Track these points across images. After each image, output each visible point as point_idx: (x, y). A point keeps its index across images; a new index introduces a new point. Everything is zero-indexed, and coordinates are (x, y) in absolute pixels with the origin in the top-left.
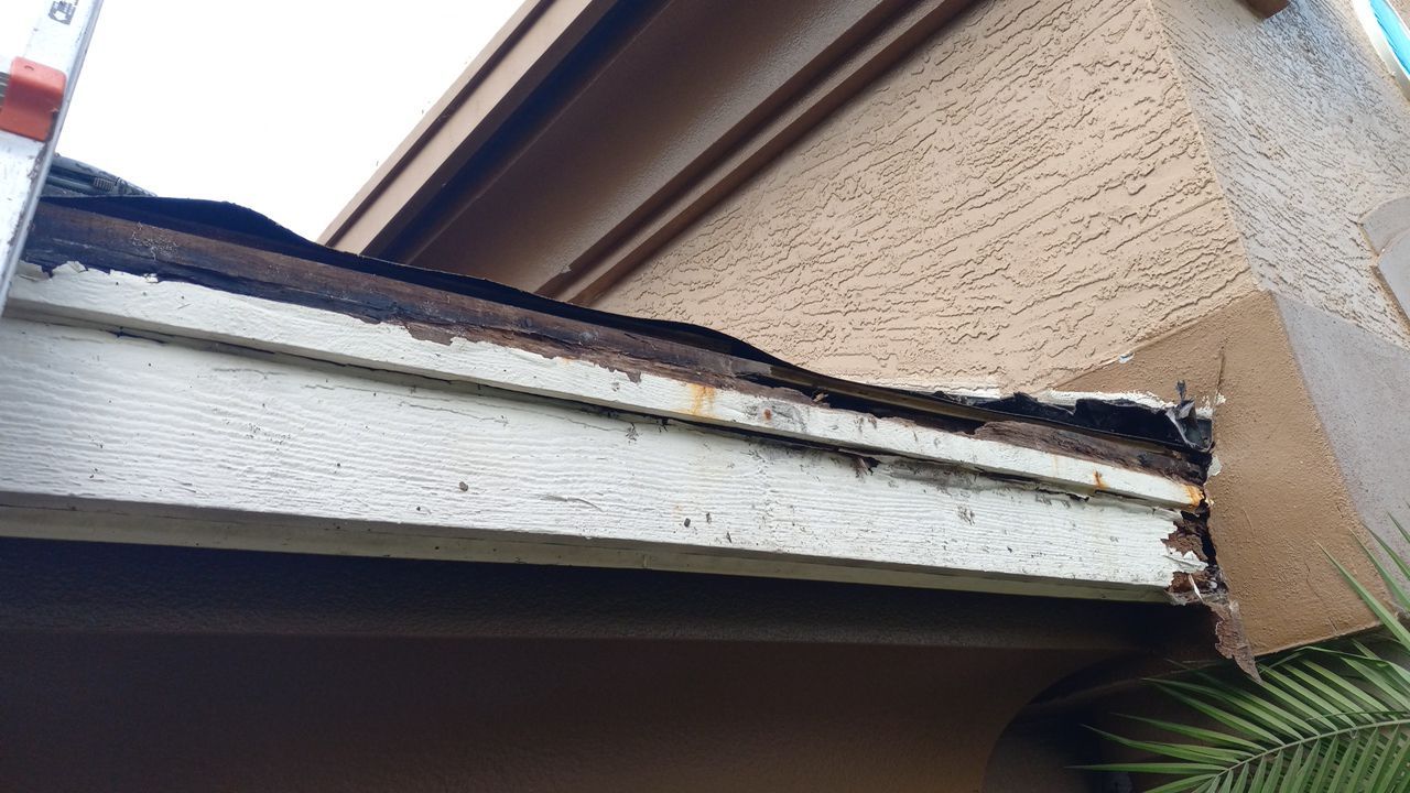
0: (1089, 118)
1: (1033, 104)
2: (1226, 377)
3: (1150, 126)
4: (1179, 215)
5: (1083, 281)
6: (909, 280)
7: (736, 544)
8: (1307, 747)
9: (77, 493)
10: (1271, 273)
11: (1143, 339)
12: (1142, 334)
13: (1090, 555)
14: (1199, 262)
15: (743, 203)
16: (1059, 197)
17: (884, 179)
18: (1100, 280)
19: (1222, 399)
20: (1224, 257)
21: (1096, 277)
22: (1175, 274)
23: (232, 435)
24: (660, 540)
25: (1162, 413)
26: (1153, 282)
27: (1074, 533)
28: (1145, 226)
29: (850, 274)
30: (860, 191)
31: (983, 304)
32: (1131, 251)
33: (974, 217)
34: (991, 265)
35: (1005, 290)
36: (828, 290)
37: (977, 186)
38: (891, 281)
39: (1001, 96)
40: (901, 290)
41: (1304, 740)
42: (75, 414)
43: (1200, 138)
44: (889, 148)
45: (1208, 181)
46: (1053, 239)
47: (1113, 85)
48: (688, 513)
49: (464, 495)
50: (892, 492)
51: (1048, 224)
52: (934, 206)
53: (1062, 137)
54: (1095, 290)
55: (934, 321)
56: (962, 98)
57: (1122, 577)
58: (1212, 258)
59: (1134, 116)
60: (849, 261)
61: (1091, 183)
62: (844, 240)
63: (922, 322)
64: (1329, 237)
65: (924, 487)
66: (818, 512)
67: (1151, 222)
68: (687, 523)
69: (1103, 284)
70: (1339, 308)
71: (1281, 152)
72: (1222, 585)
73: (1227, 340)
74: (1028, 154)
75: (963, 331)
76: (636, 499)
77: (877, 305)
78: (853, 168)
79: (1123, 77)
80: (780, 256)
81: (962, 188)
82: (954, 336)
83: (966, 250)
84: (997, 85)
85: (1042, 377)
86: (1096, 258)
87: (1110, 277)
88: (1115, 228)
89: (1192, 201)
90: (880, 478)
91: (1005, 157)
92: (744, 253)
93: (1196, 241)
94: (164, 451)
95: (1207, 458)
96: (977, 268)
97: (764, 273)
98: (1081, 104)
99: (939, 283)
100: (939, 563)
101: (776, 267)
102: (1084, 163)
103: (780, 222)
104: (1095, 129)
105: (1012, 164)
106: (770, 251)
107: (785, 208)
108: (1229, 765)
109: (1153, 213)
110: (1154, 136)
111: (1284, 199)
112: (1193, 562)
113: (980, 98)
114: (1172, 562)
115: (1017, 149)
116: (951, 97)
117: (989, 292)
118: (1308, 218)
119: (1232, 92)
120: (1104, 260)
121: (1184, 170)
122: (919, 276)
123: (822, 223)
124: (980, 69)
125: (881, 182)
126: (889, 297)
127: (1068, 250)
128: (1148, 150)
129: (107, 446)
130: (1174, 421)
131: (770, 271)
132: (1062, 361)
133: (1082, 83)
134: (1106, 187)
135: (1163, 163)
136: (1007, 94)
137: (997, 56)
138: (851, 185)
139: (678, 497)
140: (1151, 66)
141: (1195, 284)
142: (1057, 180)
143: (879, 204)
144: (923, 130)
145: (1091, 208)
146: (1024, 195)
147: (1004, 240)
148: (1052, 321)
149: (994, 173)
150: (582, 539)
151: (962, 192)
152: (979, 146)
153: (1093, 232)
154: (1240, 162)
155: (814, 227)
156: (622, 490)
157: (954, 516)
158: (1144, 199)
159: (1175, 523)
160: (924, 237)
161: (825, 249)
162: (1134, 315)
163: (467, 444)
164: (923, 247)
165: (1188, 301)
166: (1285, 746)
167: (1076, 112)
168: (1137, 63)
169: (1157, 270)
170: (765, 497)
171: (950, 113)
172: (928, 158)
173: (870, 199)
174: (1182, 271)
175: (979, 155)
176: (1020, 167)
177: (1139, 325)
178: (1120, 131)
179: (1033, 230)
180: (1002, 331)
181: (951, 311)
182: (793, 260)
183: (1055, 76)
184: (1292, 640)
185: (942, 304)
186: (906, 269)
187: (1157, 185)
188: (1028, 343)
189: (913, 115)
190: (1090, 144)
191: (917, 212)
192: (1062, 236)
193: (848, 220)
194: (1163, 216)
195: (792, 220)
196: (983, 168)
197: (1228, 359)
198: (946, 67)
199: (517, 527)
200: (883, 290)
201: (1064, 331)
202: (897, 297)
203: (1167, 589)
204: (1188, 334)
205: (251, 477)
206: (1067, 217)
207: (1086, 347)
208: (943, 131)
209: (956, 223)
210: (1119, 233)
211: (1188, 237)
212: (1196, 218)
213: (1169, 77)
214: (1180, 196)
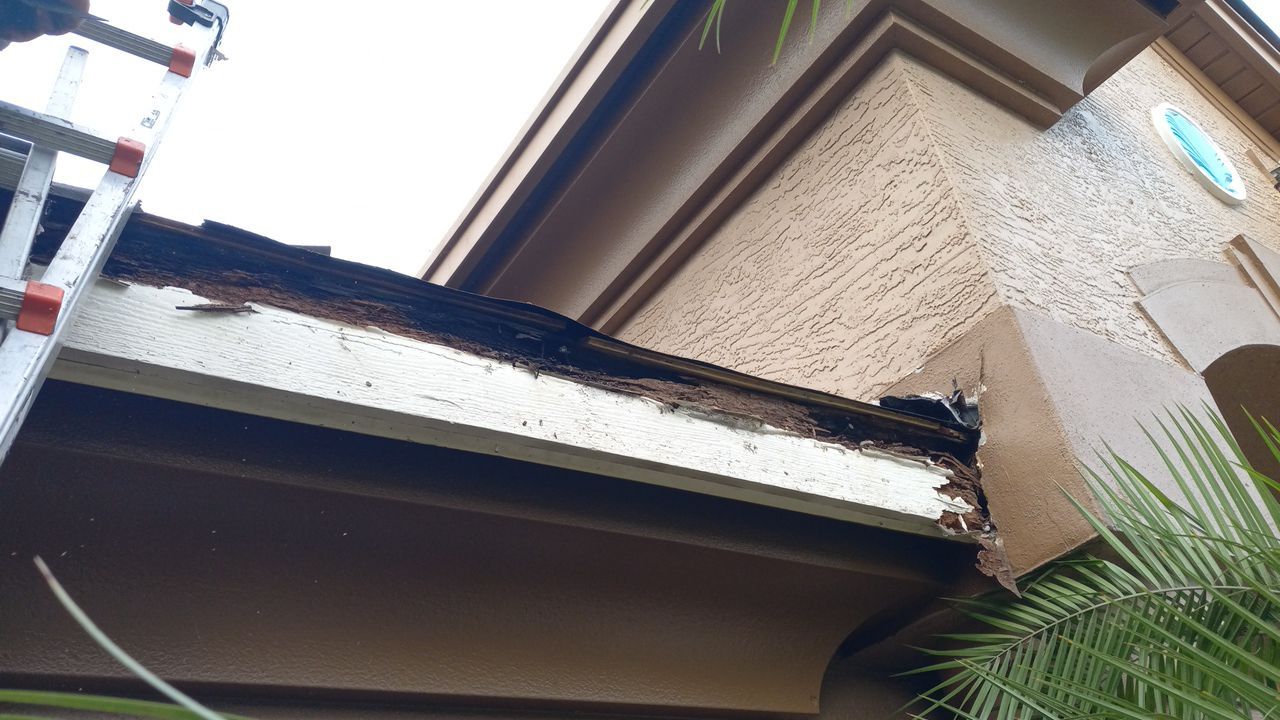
0: (888, 202)
1: (852, 197)
2: (986, 372)
3: (927, 202)
4: (950, 261)
5: (890, 319)
6: (777, 335)
7: (561, 440)
10: (1020, 297)
11: (931, 353)
12: (930, 350)
14: (964, 293)
15: (665, 297)
16: (871, 261)
17: (758, 265)
18: (900, 316)
19: (984, 389)
20: (980, 286)
21: (898, 314)
22: (949, 304)
24: (504, 431)
25: (939, 401)
26: (935, 312)
27: (846, 471)
28: (928, 272)
29: (738, 337)
30: (742, 276)
31: (825, 345)
32: (919, 291)
33: (816, 283)
34: (830, 315)
35: (839, 333)
36: (724, 351)
37: (818, 261)
38: (766, 337)
39: (831, 196)
40: (771, 343)
43: (959, 205)
44: (760, 243)
45: (966, 234)
46: (868, 292)
47: (902, 176)
48: (527, 417)
49: (370, 388)
50: (689, 425)
51: (863, 283)
52: (791, 280)
53: (871, 217)
54: (897, 323)
55: (794, 363)
56: (805, 200)
57: (892, 505)
58: (972, 287)
59: (917, 196)
60: (737, 328)
61: (892, 247)
62: (732, 313)
63: (788, 364)
65: (717, 426)
66: (626, 430)
67: (932, 268)
68: (525, 424)
69: (903, 318)
70: (1090, 326)
71: (1044, 218)
73: (983, 345)
74: (849, 233)
75: (814, 367)
76: (488, 406)
77: (756, 357)
78: (736, 261)
79: (908, 170)
80: (690, 331)
81: (808, 264)
82: (809, 371)
83: (813, 307)
84: (828, 188)
85: (866, 392)
86: (898, 300)
87: (908, 312)
88: (909, 277)
89: (958, 249)
90: (679, 416)
91: (835, 238)
92: (666, 333)
93: (961, 278)
95: (977, 434)
96: (821, 319)
97: (680, 346)
98: (882, 192)
99: (797, 334)
100: (723, 472)
101: (688, 340)
102: (886, 234)
103: (690, 307)
104: (892, 209)
105: (839, 242)
106: (683, 329)
107: (692, 297)
108: (996, 653)
109: (932, 262)
110: (930, 208)
112: (961, 505)
113: (818, 198)
114: (942, 504)
115: (842, 231)
116: (799, 201)
117: (827, 337)
120: (902, 301)
121: (950, 229)
122: (784, 331)
123: (718, 303)
124: (816, 178)
125: (755, 268)
126: (764, 350)
127: (879, 298)
128: (926, 218)
130: (947, 406)
131: (684, 343)
132: (880, 378)
133: (883, 177)
134: (901, 249)
135: (937, 225)
136: (834, 193)
137: (827, 167)
138: (736, 273)
139: (520, 408)
140: (925, 159)
141: (962, 308)
142: (869, 249)
143: (755, 283)
144: (781, 227)
145: (892, 265)
146: (848, 263)
147: (838, 297)
148: (870, 351)
149: (829, 250)
150: (446, 423)
151: (809, 266)
152: (818, 233)
153: (894, 283)
154: (997, 222)
155: (712, 307)
156: (479, 399)
157: (740, 447)
158: (926, 253)
159: (947, 478)
160: (785, 303)
161: (721, 321)
162: (925, 337)
163: (373, 362)
164: (785, 310)
165: (959, 321)
167: (879, 199)
168: (916, 158)
169: (938, 302)
170: (586, 417)
171: (799, 212)
172: (785, 247)
173: (748, 280)
174: (954, 300)
175: (818, 239)
176: (846, 243)
177: (927, 344)
178: (908, 207)
179: (855, 287)
180: (839, 363)
181: (806, 353)
182: (700, 332)
183: (865, 175)
185: (800, 349)
186: (774, 328)
187: (934, 243)
188: (856, 369)
189: (775, 217)
190: (889, 220)
191: (780, 285)
192: (874, 288)
193: (736, 297)
194: (939, 263)
195: (697, 304)
196: (821, 248)
197: (986, 359)
198: (795, 180)
199: (402, 410)
200: (760, 346)
201: (879, 357)
202: (769, 349)
203: (937, 521)
204: (958, 345)
206: (878, 274)
207: (894, 366)
208: (794, 225)
209: (806, 290)
210: (911, 280)
211: (956, 276)
212: (960, 262)
213: (937, 165)
214: (949, 247)
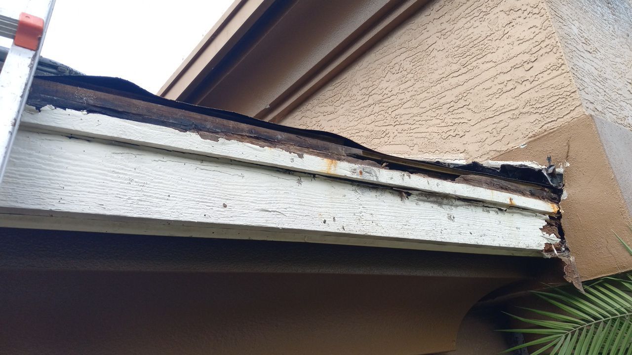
0: (507, 35)
1: (481, 29)
2: (570, 154)
3: (535, 39)
4: (549, 80)
5: (504, 111)
6: (424, 110)
7: (347, 231)
8: (605, 322)
9: (53, 209)
10: (591, 106)
11: (532, 137)
12: (531, 135)
13: (507, 235)
14: (558, 102)
15: (347, 76)
16: (493, 72)
17: (412, 64)
18: (511, 110)
19: (568, 165)
20: (569, 99)
21: (510, 109)
22: (546, 107)
23: (121, 183)
24: (313, 229)
25: (540, 171)
26: (536, 111)
27: (500, 225)
28: (532, 85)
29: (397, 107)
30: (401, 69)
31: (456, 121)
32: (526, 96)
33: (454, 81)
34: (462, 103)
35: (468, 115)
36: (387, 115)
37: (455, 67)
38: (415, 111)
39: (466, 26)
40: (420, 115)
41: (604, 319)
42: (51, 173)
43: (559, 44)
44: (415, 50)
45: (563, 64)
46: (490, 92)
47: (518, 20)
48: (325, 217)
49: (225, 209)
50: (417, 207)
51: (487, 84)
52: (436, 76)
53: (494, 44)
54: (509, 114)
55: (435, 129)
56: (448, 27)
57: (522, 246)
58: (564, 99)
59: (528, 34)
60: (396, 102)
61: (507, 66)
62: (394, 92)
63: (430, 130)
64: (618, 90)
65: (432, 205)
66: (384, 217)
67: (535, 83)
68: (325, 222)
69: (513, 112)
70: (622, 122)
71: (596, 50)
72: (567, 249)
73: (570, 138)
74: (478, 52)
75: (449, 133)
76: (302, 211)
77: (409, 122)
78: (398, 60)
79: (523, 16)
80: (364, 100)
81: (448, 68)
82: (445, 136)
83: (450, 96)
84: (464, 20)
85: (485, 154)
86: (510, 100)
87: (516, 109)
88: (519, 86)
89: (555, 73)
90: (412, 201)
91: (468, 53)
92: (348, 98)
93: (556, 92)
94: (91, 190)
95: (561, 191)
96: (455, 104)
97: (357, 108)
98: (503, 29)
99: (438, 112)
100: (439, 239)
101: (363, 105)
102: (504, 56)
103: (365, 84)
104: (510, 41)
105: (471, 57)
106: (360, 98)
107: (367, 78)
108: (569, 330)
109: (536, 79)
110: (537, 43)
111: (597, 72)
112: (554, 239)
113: (457, 26)
114: (544, 239)
115: (473, 50)
116: (443, 26)
117: (459, 116)
118: (608, 81)
119: (574, 22)
120: (513, 101)
121: (552, 59)
122: (429, 108)
123: (384, 85)
124: (456, 13)
126: (414, 118)
127: (497, 96)
128: (534, 50)
129: (66, 188)
130: (545, 174)
131: (360, 106)
132: (494, 147)
133: (504, 19)
134: (515, 67)
135: (541, 56)
136: (469, 25)
137: (464, 7)
138: (397, 67)
139: (320, 210)
140: (536, 11)
141: (556, 111)
142: (492, 64)
143: (410, 76)
144: (430, 41)
145: (508, 77)
146: (476, 71)
147: (468, 92)
148: (489, 129)
149: (463, 61)
150: (278, 229)
151: (448, 70)
152: (456, 49)
153: (508, 88)
154: (577, 55)
155: (380, 86)
156: (295, 207)
157: (446, 218)
158: (532, 73)
159: (546, 221)
160: (431, 90)
161: (385, 96)
162: (527, 126)
163: (226, 186)
164: (430, 95)
165: (552, 119)
166: (595, 322)
167: (501, 33)
168: (529, 9)
169: (538, 105)
170: (360, 210)
171: (443, 34)
172: (433, 54)
173: (405, 73)
174: (550, 106)
175: (456, 53)
176: (475, 58)
177: (529, 130)
178: (521, 41)
179: (481, 87)
180: (467, 133)
181: (443, 124)
182: (371, 101)
183: (491, 16)
184: (599, 274)
185: (439, 121)
186: (422, 105)
187: (538, 66)
188: (479, 139)
189: (426, 35)
190: (507, 47)
191: (427, 79)
192: (494, 90)
193: (396, 83)
194: (541, 81)
195: (370, 83)
196: (458, 59)
197: (571, 146)
198: (441, 13)
199: (249, 224)
200: (412, 115)
201: (495, 133)
202: (418, 118)
203: (542, 251)
204: (552, 135)
205: (130, 201)
206: (496, 81)
207: (505, 140)
208: (440, 42)
209: (445, 84)
210: (520, 89)
211: (553, 90)
212: (556, 82)
213: (545, 16)
214: (549, 71)
